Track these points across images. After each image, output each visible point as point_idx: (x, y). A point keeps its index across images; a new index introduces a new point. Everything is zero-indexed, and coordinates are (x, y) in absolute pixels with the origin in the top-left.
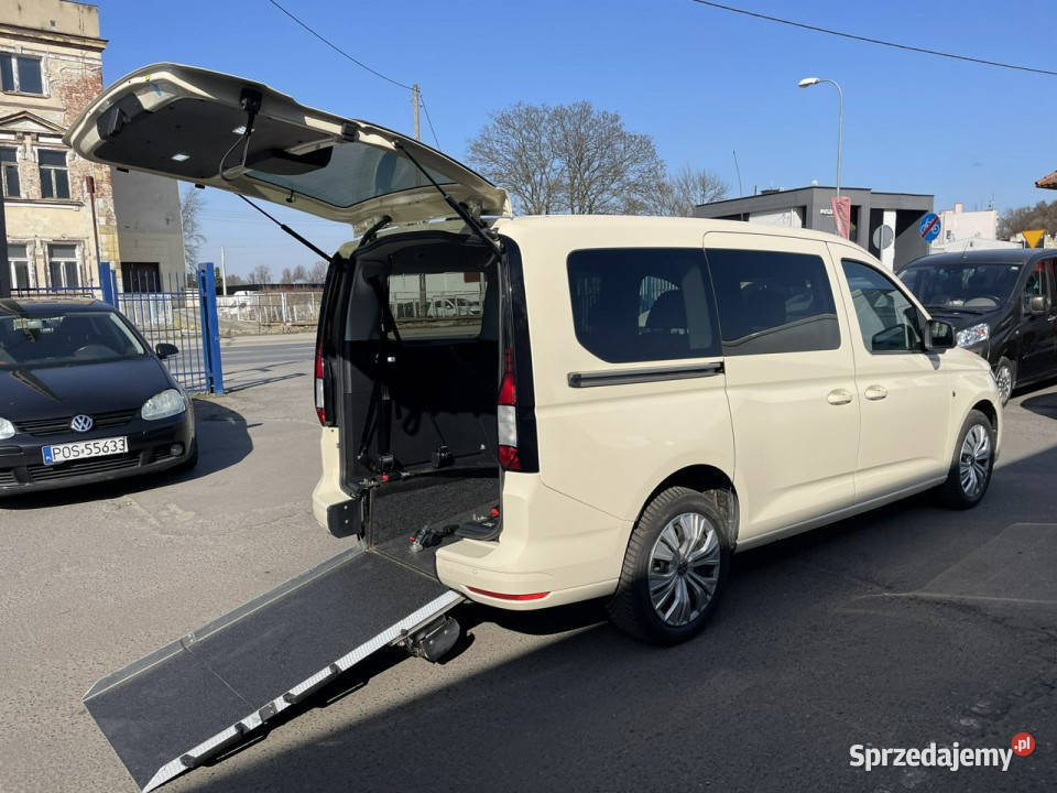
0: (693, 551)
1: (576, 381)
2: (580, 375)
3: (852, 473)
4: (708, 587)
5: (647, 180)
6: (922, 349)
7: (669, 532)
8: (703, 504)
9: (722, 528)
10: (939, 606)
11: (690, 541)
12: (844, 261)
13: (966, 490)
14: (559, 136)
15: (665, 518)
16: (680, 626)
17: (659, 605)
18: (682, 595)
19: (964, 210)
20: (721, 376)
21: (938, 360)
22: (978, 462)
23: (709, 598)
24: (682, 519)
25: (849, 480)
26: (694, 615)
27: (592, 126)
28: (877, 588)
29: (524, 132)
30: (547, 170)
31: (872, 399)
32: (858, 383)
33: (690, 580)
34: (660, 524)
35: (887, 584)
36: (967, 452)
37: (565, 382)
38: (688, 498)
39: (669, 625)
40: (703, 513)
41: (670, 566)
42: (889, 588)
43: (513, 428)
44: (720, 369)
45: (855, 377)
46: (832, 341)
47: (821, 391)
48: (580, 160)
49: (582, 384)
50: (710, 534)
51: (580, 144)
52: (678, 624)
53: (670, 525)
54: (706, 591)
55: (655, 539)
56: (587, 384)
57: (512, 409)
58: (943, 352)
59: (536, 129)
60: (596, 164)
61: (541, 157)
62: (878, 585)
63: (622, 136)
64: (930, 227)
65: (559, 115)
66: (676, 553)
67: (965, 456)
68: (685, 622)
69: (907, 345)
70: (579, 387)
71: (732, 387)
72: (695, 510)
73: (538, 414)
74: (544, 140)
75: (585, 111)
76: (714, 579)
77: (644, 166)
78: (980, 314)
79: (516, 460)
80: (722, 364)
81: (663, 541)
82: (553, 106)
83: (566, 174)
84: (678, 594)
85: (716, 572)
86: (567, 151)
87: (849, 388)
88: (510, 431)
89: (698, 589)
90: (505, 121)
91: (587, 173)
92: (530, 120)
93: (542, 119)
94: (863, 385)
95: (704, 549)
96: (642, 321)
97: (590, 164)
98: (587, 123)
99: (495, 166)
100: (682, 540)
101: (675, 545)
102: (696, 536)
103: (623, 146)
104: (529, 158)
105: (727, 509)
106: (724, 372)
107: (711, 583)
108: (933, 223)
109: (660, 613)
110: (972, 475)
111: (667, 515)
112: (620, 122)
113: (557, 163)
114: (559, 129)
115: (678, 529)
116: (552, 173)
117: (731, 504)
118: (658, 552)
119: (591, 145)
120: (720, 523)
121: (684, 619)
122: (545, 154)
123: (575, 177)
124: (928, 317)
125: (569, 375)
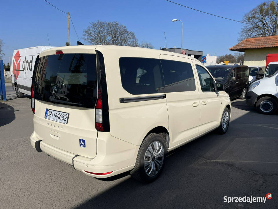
0: (157, 153)
1: (122, 101)
2: (123, 99)
3: (198, 126)
4: (161, 164)
5: (133, 44)
6: (214, 91)
7: (150, 148)
8: (160, 138)
9: (165, 145)
10: (223, 165)
11: (156, 150)
12: (196, 65)
13: (223, 129)
14: (109, 30)
15: (149, 143)
16: (153, 177)
17: (146, 171)
18: (153, 167)
19: (209, 56)
20: (165, 99)
21: (218, 94)
22: (226, 121)
23: (161, 167)
24: (154, 143)
25: (197, 128)
26: (157, 172)
27: (118, 28)
28: (205, 159)
29: (100, 29)
30: (106, 39)
31: (203, 105)
32: (200, 101)
33: (156, 162)
34: (147, 145)
35: (208, 158)
36: (224, 119)
37: (119, 101)
38: (156, 137)
39: (150, 177)
40: (160, 141)
41: (150, 158)
42: (208, 159)
43: (101, 117)
44: (165, 97)
45: (199, 99)
46: (193, 88)
47: (191, 103)
48: (115, 37)
49: (124, 102)
50: (162, 147)
51: (115, 33)
52: (152, 176)
53: (150, 145)
54: (160, 165)
55: (146, 150)
56: (126, 101)
57: (101, 110)
58: (219, 92)
59: (103, 28)
60: (119, 39)
61: (104, 36)
62: (205, 158)
63: (127, 32)
64: (204, 59)
65: (110, 25)
66: (152, 154)
67: (224, 120)
68: (154, 175)
69: (210, 89)
70: (123, 103)
71: (169, 102)
72: (158, 140)
73: (110, 112)
74: (105, 31)
75: (117, 24)
76: (162, 161)
77: (132, 40)
78: (220, 81)
79: (102, 127)
80: (165, 95)
81: (148, 150)
82: (108, 22)
83: (112, 41)
84: (152, 167)
85: (163, 159)
86: (112, 35)
87: (198, 102)
88: (100, 118)
89: (158, 164)
90: (94, 25)
91: (117, 41)
92: (102, 25)
93: (105, 25)
94: (201, 101)
95: (160, 152)
96: (138, 82)
97: (118, 39)
98: (117, 27)
99: (91, 37)
100: (154, 149)
101: (152, 151)
102: (158, 148)
103: (127, 34)
104: (101, 36)
105: (166, 139)
106: (166, 97)
107: (161, 162)
108: (205, 58)
109: (147, 173)
110: (225, 125)
111: (150, 143)
112: (126, 28)
113: (109, 38)
114: (109, 28)
115: (153, 147)
116: (107, 40)
117: (167, 137)
118: (147, 154)
119: (118, 33)
120: (164, 144)
121: (154, 174)
122: (106, 35)
123: (114, 42)
124: (216, 82)
125: (120, 99)
